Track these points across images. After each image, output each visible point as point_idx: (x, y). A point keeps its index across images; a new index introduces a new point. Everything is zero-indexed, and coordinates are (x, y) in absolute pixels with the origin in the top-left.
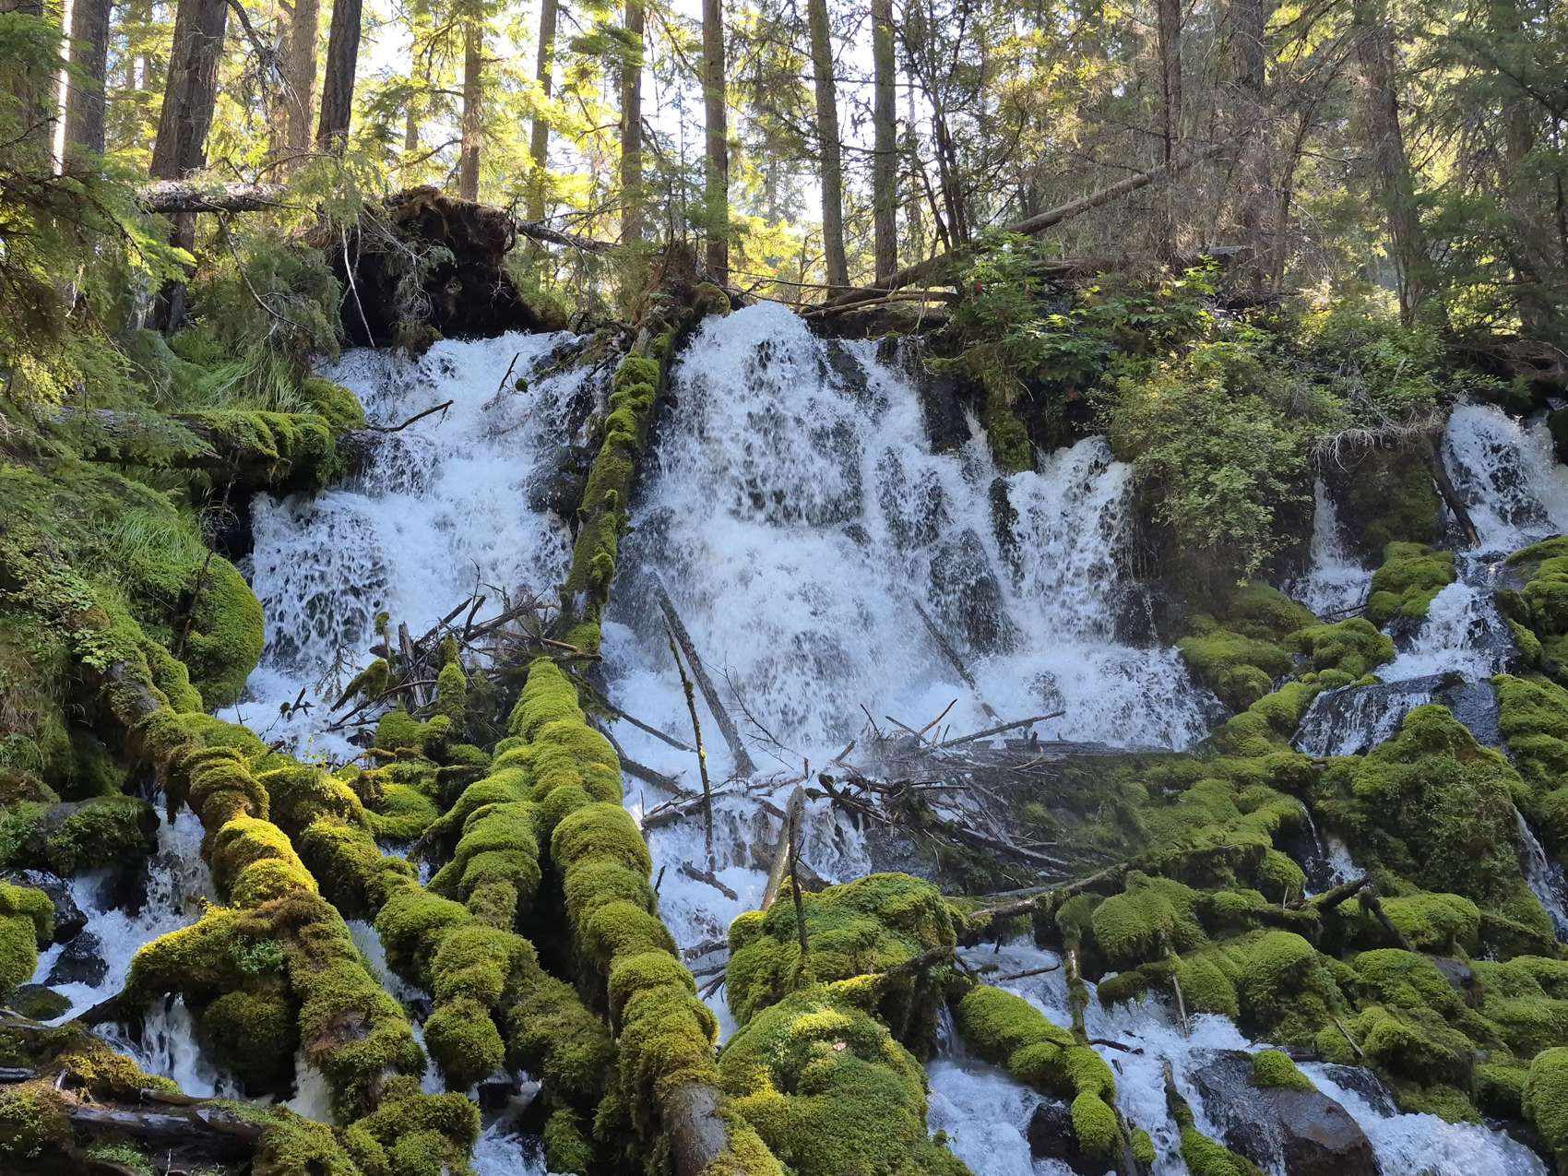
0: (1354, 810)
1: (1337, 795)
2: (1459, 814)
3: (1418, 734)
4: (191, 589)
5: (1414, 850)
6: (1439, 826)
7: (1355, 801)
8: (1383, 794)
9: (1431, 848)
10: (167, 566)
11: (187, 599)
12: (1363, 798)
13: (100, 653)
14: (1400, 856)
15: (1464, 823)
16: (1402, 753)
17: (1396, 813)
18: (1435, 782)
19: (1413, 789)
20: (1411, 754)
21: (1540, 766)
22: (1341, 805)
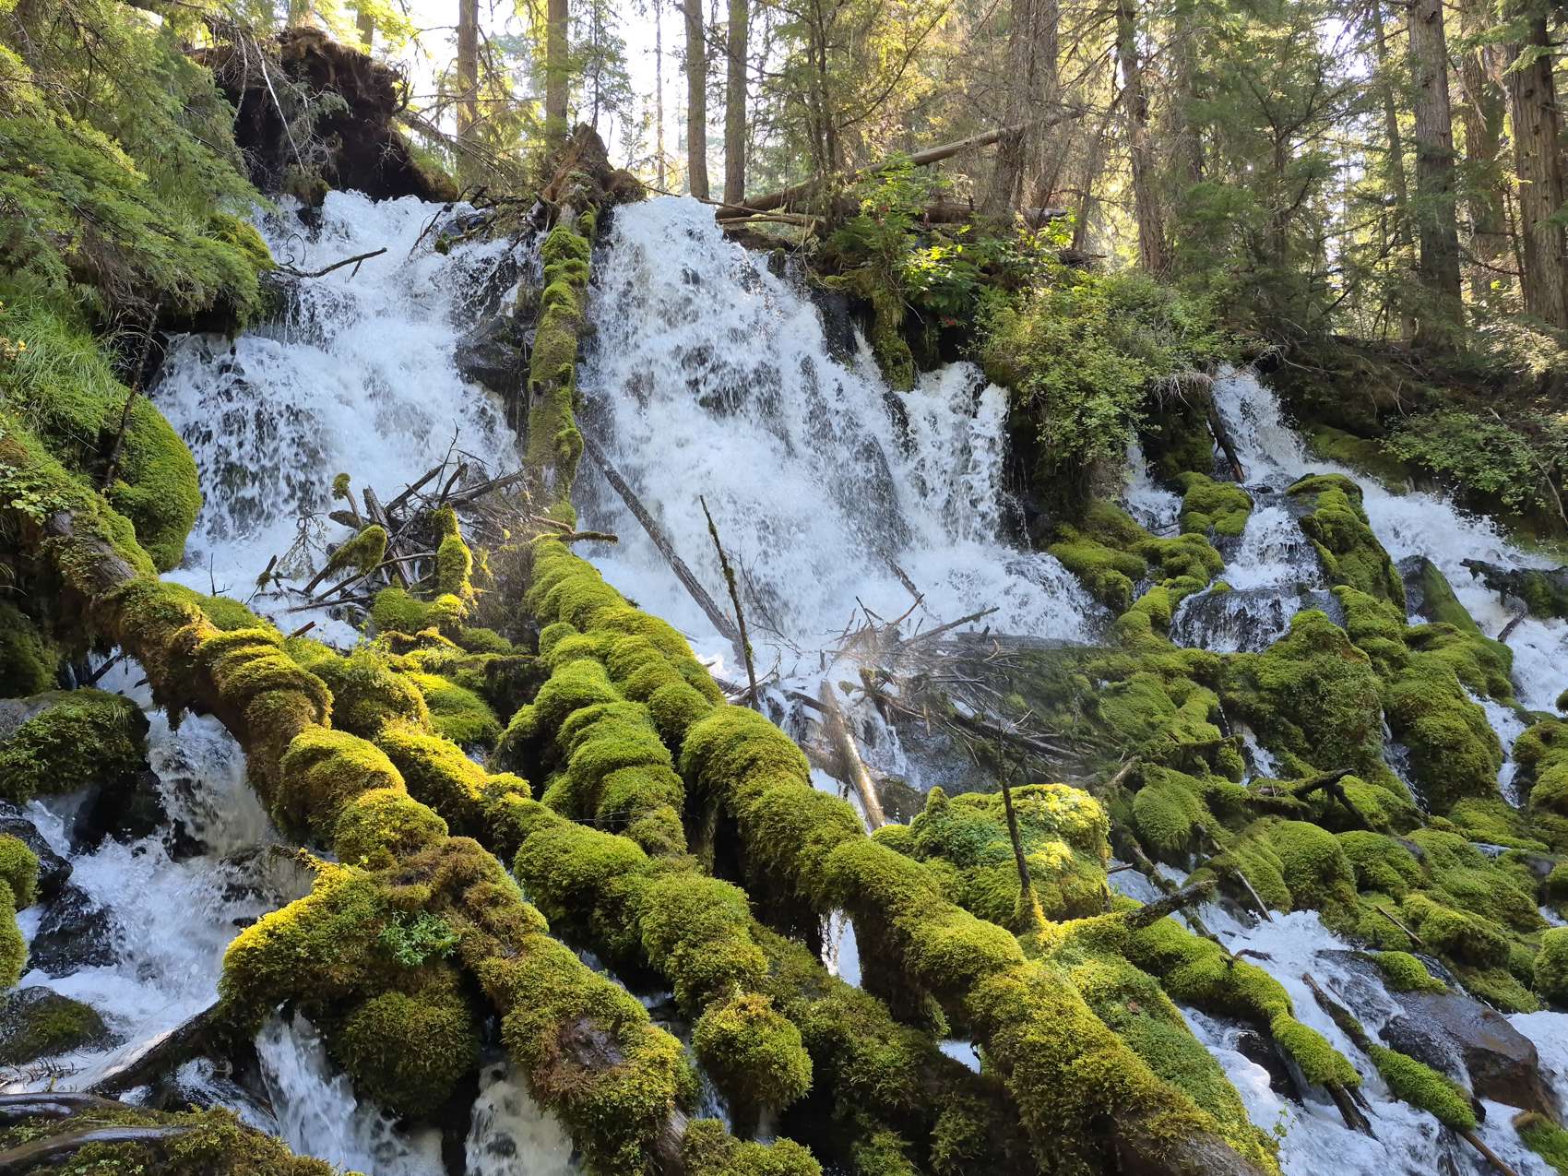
0: (1263, 700)
1: (1243, 688)
2: (1346, 705)
3: (1309, 636)
4: (113, 428)
5: (1309, 735)
6: (1331, 715)
7: (1263, 693)
8: (1288, 687)
9: (1323, 734)
10: (79, 396)
11: (108, 441)
12: (1271, 690)
13: (34, 497)
14: (1300, 741)
15: (1352, 712)
16: (1298, 652)
17: (1298, 703)
18: (1326, 677)
19: (1311, 684)
20: (1305, 653)
21: (1384, 663)
22: (1251, 696)
